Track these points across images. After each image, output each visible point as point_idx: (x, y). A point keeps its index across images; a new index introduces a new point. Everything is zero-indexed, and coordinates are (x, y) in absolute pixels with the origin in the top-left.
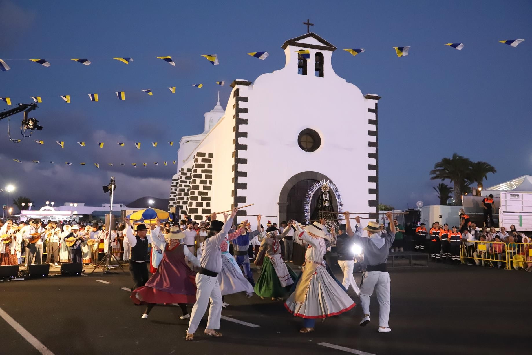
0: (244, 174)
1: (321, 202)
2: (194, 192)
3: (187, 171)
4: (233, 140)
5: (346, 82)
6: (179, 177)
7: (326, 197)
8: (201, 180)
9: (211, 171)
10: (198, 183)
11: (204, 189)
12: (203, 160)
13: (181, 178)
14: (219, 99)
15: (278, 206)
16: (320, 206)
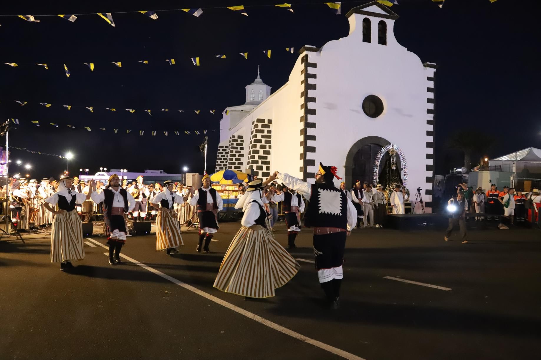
0: (313, 138)
1: (388, 165)
2: (255, 156)
3: (238, 138)
4: (301, 105)
5: (407, 50)
6: (230, 143)
7: (394, 160)
8: (261, 145)
9: (270, 137)
10: (258, 148)
11: (263, 154)
12: (263, 126)
13: (232, 144)
14: (259, 73)
15: (344, 169)
16: (388, 169)
